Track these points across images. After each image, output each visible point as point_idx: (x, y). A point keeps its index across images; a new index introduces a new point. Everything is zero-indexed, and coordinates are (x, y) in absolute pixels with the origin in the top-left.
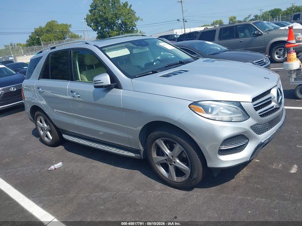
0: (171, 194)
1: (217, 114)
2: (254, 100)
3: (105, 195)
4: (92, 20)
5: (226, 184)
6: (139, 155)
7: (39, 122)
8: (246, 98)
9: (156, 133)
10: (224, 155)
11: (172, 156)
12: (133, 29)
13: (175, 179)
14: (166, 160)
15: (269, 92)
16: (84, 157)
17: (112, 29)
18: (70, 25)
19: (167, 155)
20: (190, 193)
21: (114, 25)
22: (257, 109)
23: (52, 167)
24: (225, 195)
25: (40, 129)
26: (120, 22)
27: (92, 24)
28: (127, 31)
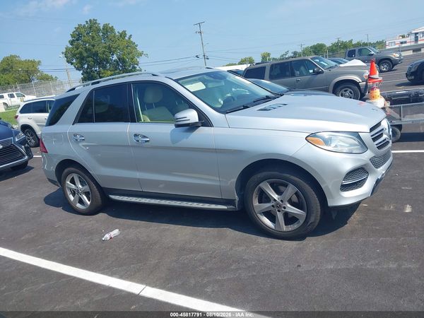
0: (281, 246)
1: (336, 146)
2: (372, 130)
3: (199, 256)
4: (74, 55)
5: (341, 229)
6: (231, 207)
7: (68, 182)
8: (364, 128)
9: (260, 175)
10: (345, 191)
11: (282, 201)
12: (134, 68)
13: (285, 228)
14: (273, 206)
15: (379, 124)
16: (144, 222)
17: (104, 67)
18: (39, 62)
19: (275, 200)
20: (304, 242)
21: (108, 62)
22: (374, 140)
23: (107, 236)
24: (344, 240)
25: (69, 192)
26: (115, 57)
27: (74, 61)
28: (126, 71)
